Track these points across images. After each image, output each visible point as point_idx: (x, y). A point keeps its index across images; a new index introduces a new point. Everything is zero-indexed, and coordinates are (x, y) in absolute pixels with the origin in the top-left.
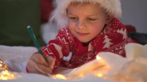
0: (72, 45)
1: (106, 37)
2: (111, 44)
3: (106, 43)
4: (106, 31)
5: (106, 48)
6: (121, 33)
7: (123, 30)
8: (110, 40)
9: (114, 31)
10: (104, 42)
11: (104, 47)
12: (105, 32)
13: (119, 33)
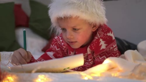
0: (66, 50)
1: (101, 40)
2: (106, 45)
3: (102, 45)
4: (99, 35)
5: (103, 49)
6: (110, 35)
7: (111, 33)
8: (105, 42)
9: (105, 34)
10: (100, 45)
11: (101, 49)
12: (99, 37)
13: (109, 36)
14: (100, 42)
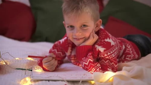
14: (96, 47)
